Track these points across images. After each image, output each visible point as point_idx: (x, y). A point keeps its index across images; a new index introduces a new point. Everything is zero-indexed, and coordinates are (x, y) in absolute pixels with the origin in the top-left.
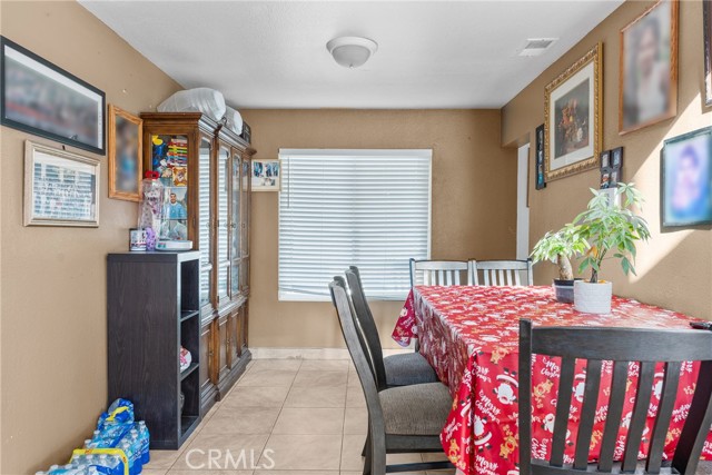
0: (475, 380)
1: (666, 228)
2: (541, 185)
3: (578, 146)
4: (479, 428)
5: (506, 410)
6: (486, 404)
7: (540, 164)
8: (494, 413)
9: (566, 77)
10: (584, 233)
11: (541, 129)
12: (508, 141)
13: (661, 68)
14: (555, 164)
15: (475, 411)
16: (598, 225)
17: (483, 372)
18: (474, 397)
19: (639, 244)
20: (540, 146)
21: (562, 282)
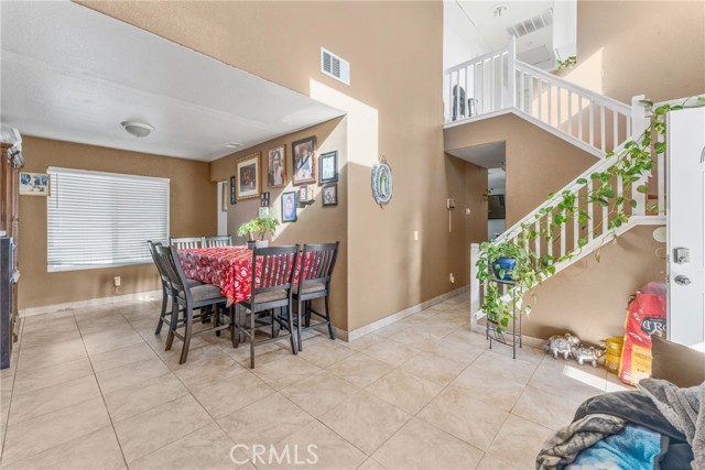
0: (234, 271)
1: (284, 222)
2: (233, 202)
3: (251, 189)
4: (237, 284)
5: (244, 278)
6: (238, 276)
7: (233, 193)
8: (241, 279)
9: (246, 160)
10: (259, 223)
11: (233, 178)
12: (213, 179)
13: (281, 169)
14: (241, 194)
15: (235, 280)
16: (264, 221)
17: (237, 267)
18: (234, 275)
19: (276, 227)
20: (233, 185)
21: (250, 242)
